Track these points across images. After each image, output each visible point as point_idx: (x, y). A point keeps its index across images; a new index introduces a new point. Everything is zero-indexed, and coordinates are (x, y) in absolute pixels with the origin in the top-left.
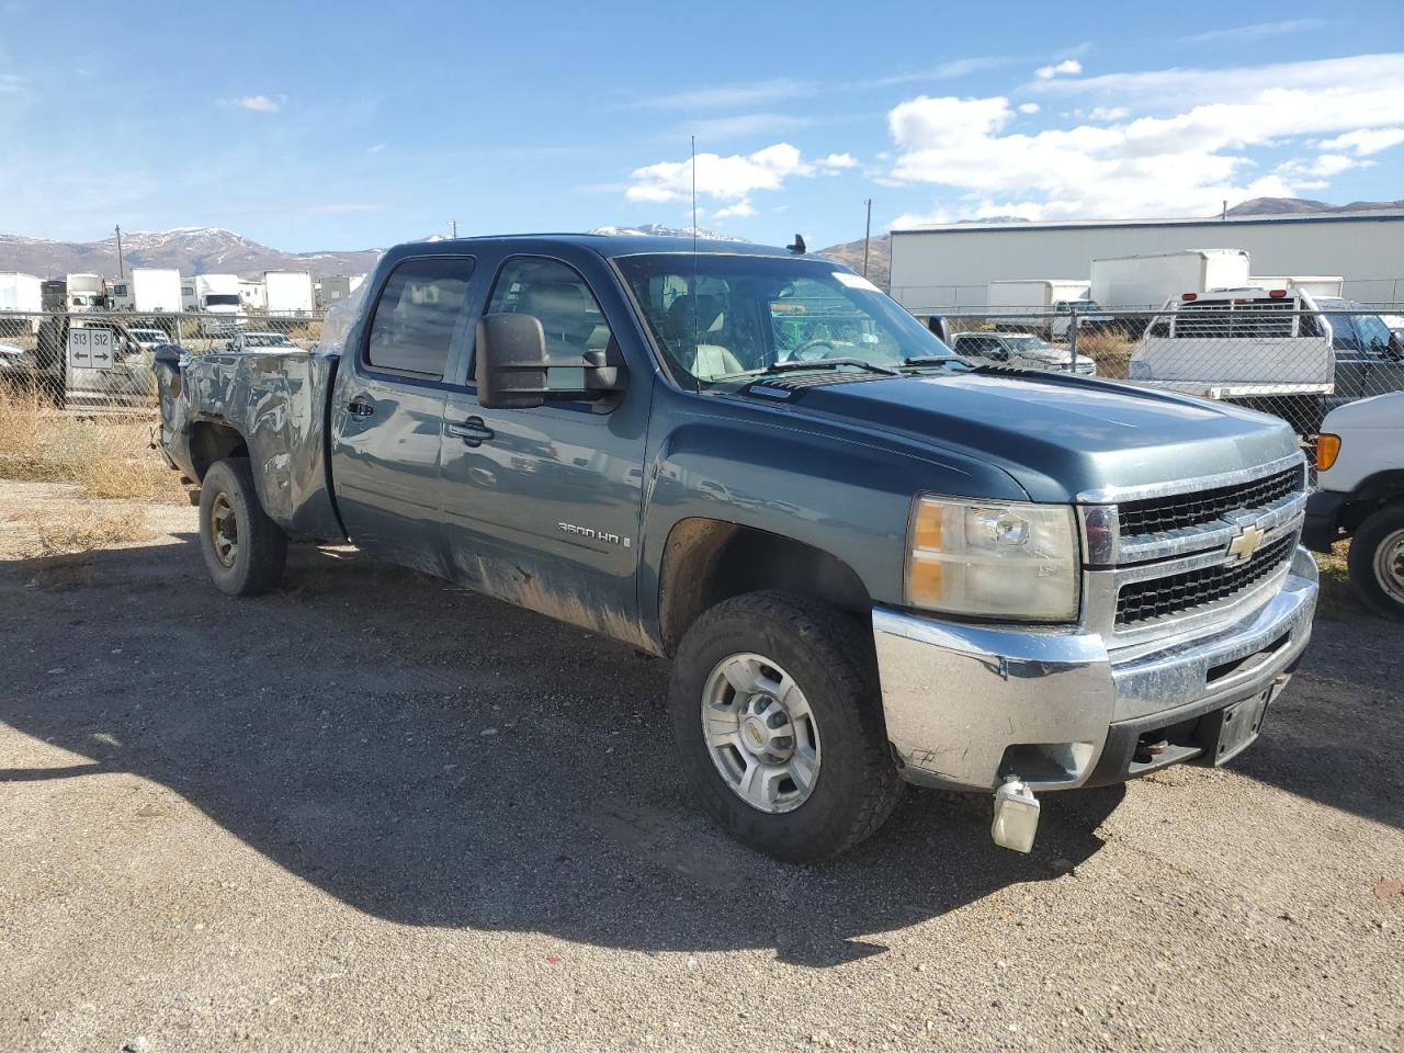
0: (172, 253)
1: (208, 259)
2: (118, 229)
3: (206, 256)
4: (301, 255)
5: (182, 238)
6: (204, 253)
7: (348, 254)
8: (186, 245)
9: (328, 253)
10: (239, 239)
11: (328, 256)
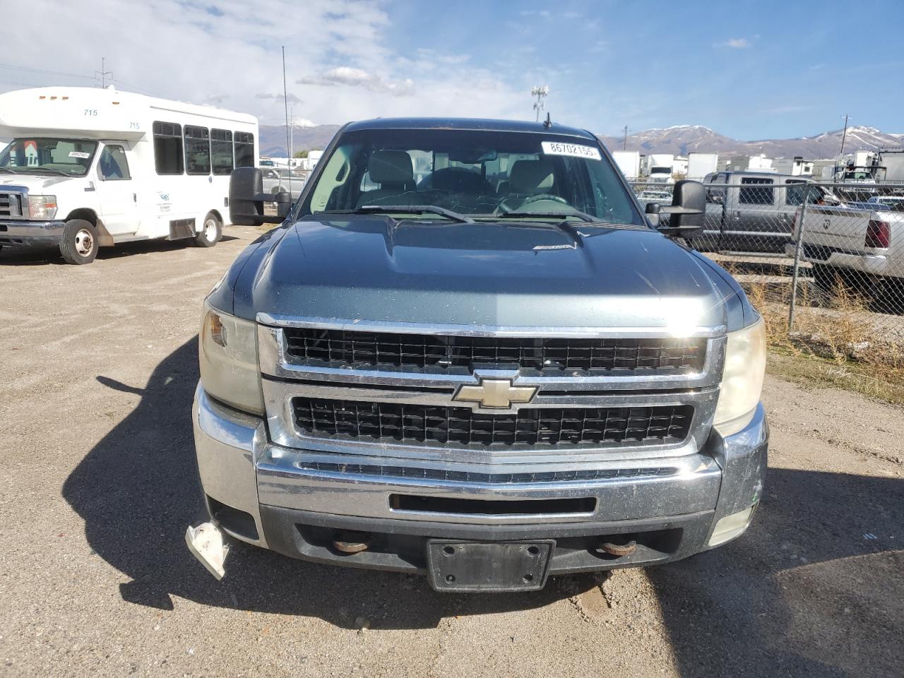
0: (669, 142)
1: (689, 145)
2: (626, 128)
3: (689, 144)
4: (749, 142)
5: (676, 133)
6: (688, 142)
7: (782, 142)
8: (678, 137)
9: (768, 140)
10: (711, 132)
11: (768, 142)
